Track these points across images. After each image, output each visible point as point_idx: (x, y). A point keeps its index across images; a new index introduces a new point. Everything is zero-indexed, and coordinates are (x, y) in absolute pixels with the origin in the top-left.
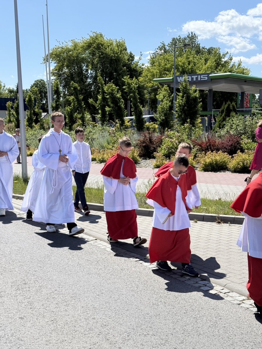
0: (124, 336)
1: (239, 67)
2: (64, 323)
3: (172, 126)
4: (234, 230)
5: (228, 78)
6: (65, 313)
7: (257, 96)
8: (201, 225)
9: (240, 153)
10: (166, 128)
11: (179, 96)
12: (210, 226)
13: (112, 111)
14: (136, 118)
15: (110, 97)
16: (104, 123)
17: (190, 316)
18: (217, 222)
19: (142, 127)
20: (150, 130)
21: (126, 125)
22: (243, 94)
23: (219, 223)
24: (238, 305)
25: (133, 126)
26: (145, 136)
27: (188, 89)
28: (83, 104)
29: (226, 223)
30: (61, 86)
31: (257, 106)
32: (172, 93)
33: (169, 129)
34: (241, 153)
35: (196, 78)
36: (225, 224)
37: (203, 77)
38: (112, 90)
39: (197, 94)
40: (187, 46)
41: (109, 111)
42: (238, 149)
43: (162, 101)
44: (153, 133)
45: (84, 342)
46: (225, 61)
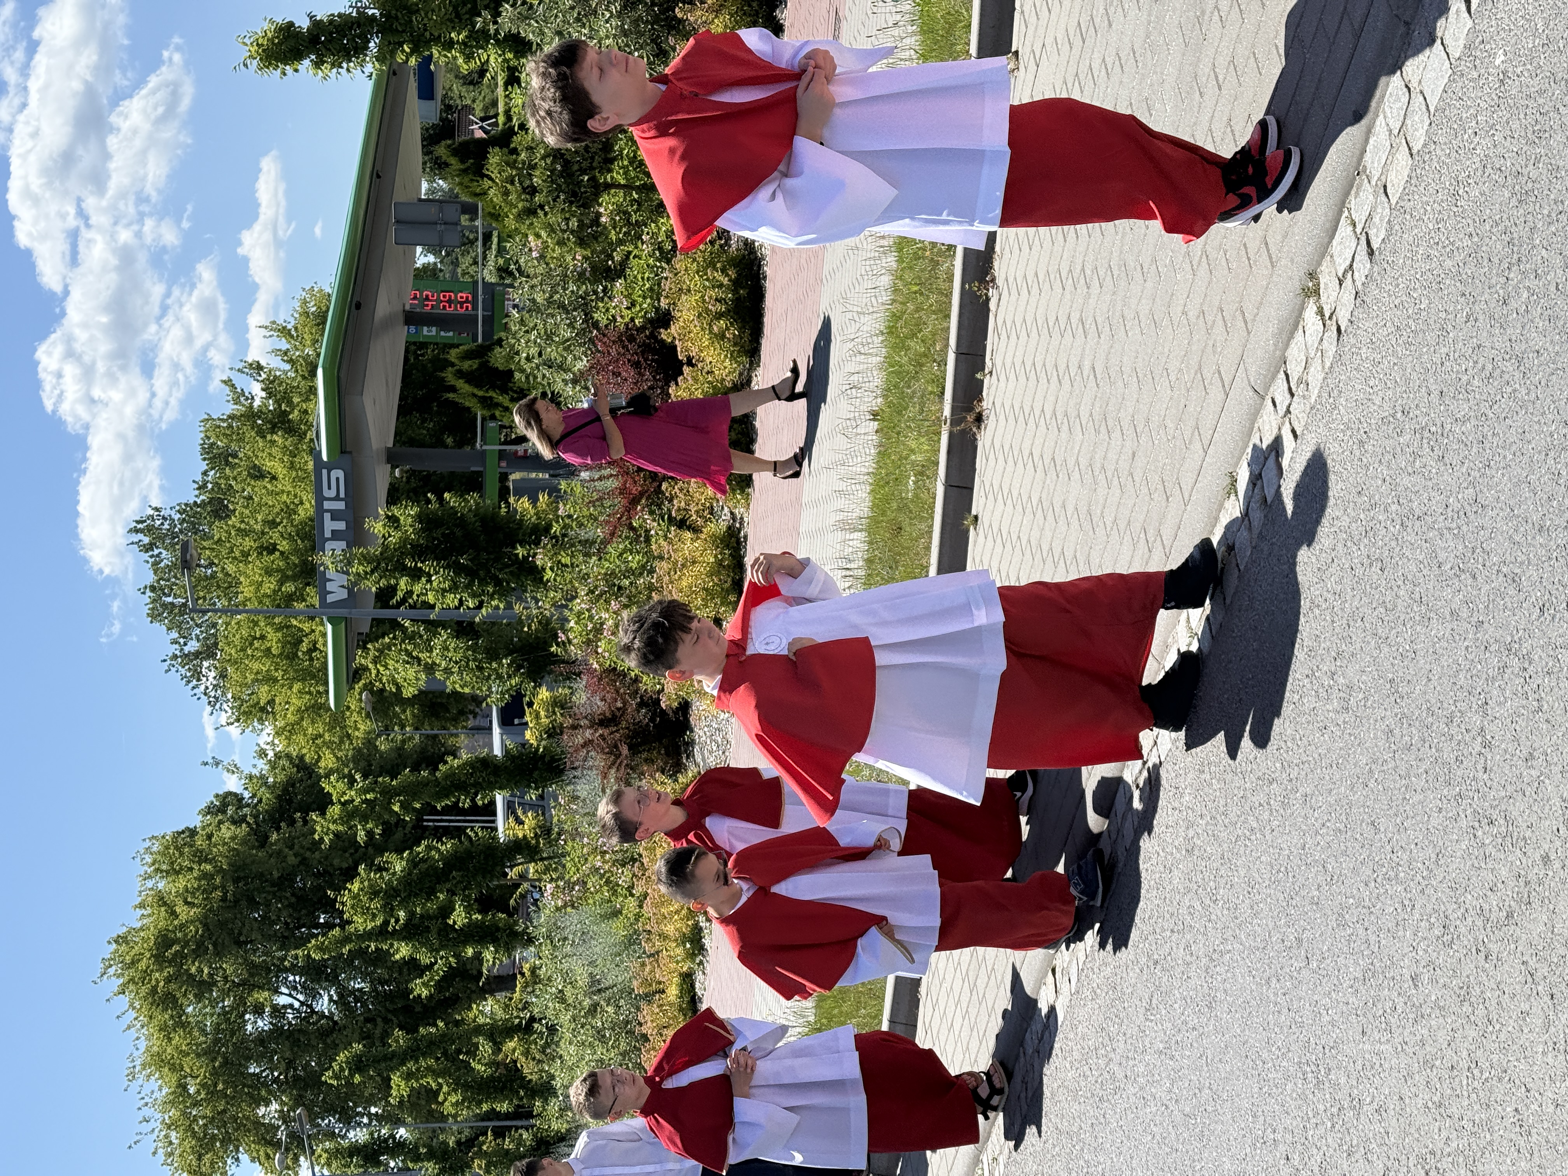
0: (1491, 839)
1: (293, 332)
2: (1438, 1118)
3: (545, 623)
4: (1010, 354)
5: (338, 377)
6: (1392, 1113)
7: (423, 258)
8: (991, 496)
9: (674, 329)
10: (553, 649)
11: (410, 593)
12: (992, 456)
13: (470, 895)
14: (501, 788)
15: (404, 904)
16: (524, 932)
17: (1394, 544)
18: (974, 429)
19: (547, 759)
20: (562, 724)
21: (536, 834)
22: (411, 318)
23: (979, 419)
24: (1344, 338)
25: (541, 803)
26: (587, 743)
27: (381, 554)
28: (433, 1030)
29: (982, 391)
30: (344, 1137)
31: (468, 260)
32: (395, 625)
33: (556, 636)
34: (673, 327)
35: (332, 519)
36: (984, 394)
37: (329, 488)
38: (374, 893)
39: (407, 514)
40: (188, 557)
41: (468, 910)
42: (653, 336)
43: (430, 669)
44: (575, 709)
45: (1521, 1026)
46: (264, 394)
